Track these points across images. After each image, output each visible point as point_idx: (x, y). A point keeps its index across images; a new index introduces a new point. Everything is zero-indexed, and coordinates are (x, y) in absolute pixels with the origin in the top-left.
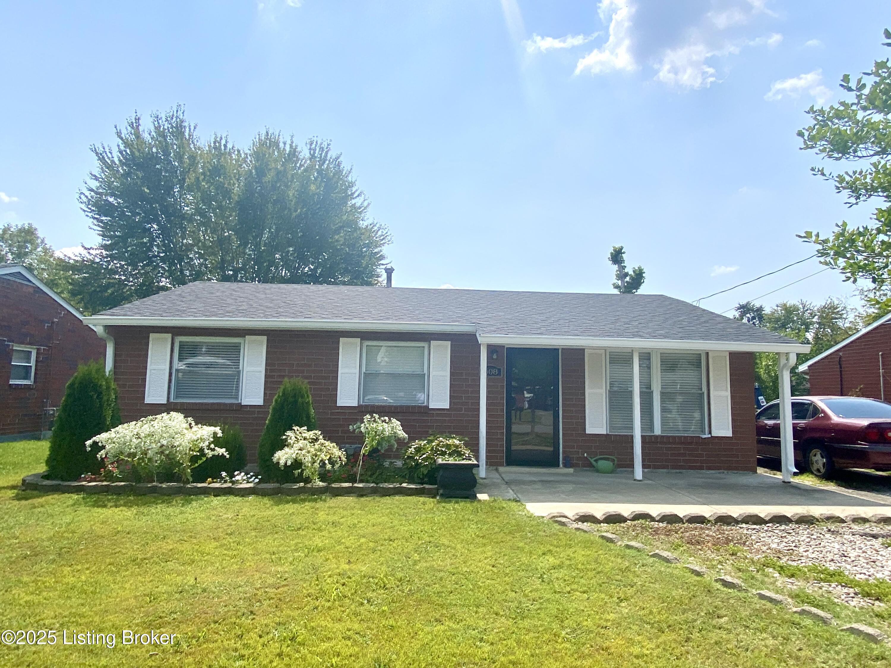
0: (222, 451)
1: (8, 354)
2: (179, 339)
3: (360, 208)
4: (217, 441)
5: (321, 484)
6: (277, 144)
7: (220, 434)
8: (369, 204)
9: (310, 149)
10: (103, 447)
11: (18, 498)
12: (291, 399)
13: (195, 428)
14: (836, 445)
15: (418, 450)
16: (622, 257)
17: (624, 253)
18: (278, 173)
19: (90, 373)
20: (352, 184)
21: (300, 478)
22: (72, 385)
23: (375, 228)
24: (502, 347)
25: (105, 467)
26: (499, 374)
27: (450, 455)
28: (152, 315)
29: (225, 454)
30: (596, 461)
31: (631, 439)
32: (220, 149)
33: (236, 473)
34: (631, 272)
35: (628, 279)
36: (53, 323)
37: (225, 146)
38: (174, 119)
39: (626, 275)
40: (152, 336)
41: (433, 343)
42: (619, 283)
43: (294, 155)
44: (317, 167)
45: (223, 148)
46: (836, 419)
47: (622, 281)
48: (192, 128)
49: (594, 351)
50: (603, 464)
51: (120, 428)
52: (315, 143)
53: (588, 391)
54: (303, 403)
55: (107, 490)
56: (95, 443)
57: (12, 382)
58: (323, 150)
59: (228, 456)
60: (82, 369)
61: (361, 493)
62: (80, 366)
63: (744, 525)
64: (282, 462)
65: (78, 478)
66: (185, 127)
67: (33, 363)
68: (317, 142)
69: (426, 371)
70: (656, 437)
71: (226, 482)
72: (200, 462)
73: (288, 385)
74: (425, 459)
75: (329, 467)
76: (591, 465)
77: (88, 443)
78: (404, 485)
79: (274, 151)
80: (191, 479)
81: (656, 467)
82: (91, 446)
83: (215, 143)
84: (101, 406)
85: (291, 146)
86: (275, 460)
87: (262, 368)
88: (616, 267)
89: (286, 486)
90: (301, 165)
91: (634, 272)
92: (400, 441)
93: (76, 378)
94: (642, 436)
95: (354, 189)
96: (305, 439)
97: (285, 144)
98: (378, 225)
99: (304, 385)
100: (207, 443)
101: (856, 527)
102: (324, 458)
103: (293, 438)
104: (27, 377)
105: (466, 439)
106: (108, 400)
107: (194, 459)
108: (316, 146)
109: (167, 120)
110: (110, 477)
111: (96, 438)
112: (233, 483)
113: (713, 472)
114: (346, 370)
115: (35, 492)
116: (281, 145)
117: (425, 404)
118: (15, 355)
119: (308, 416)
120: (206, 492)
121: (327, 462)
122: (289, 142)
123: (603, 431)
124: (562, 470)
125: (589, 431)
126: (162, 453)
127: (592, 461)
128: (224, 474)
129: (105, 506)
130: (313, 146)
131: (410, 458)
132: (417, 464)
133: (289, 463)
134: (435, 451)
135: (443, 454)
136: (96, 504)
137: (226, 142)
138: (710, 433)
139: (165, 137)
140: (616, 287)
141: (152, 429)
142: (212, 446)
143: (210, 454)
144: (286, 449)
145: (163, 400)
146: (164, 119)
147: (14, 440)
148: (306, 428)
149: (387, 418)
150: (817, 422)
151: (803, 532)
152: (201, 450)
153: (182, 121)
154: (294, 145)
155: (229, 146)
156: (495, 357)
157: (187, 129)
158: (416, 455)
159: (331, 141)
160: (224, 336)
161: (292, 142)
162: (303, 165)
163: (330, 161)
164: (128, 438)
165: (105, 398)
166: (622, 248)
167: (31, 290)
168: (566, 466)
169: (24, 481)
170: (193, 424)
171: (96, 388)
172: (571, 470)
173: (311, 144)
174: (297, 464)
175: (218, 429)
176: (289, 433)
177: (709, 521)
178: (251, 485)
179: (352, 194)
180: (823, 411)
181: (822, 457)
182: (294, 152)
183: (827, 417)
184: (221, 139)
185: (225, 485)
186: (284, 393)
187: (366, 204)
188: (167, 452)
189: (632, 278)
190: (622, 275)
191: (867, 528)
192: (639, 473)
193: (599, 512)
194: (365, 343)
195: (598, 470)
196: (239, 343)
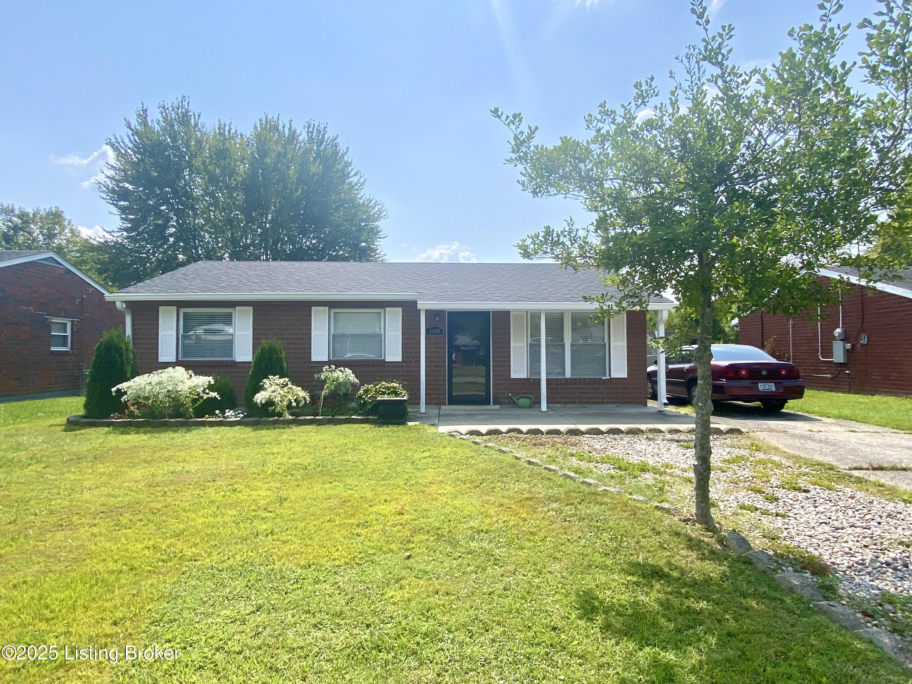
0: (214, 394)
1: (48, 326)
2: (183, 310)
3: (356, 184)
4: (211, 388)
5: (290, 417)
6: (276, 128)
7: (212, 382)
8: (365, 181)
9: (308, 132)
10: (125, 393)
11: (65, 431)
12: (267, 355)
13: (194, 377)
15: (366, 391)
18: (279, 154)
19: (113, 338)
21: (273, 414)
22: (99, 348)
23: (372, 204)
24: (443, 312)
25: (128, 408)
26: (442, 333)
27: (389, 394)
28: (160, 291)
29: (217, 396)
30: (518, 399)
32: (224, 134)
33: (227, 411)
36: (83, 298)
37: (229, 132)
38: (180, 110)
40: (161, 308)
41: (387, 309)
43: (293, 138)
44: (315, 148)
45: (227, 133)
48: (197, 117)
49: (518, 313)
50: (523, 401)
51: (137, 379)
52: (312, 126)
53: (512, 344)
54: (277, 359)
55: (130, 424)
56: (118, 391)
57: (53, 349)
58: (320, 133)
59: (219, 398)
60: (106, 336)
62: (104, 333)
63: (587, 435)
64: (259, 401)
65: (108, 416)
66: (190, 116)
67: (69, 333)
68: (314, 125)
69: (382, 332)
70: (566, 379)
71: (219, 417)
72: (199, 403)
73: (265, 345)
74: (370, 398)
75: (294, 404)
76: (515, 403)
77: (114, 389)
78: (353, 417)
79: (274, 134)
80: (193, 416)
81: (566, 403)
82: (115, 392)
83: (219, 129)
84: (122, 363)
85: (290, 129)
86: (255, 400)
87: (250, 333)
89: (263, 419)
90: (300, 148)
92: (353, 385)
93: (102, 343)
94: (547, 379)
95: (350, 168)
96: (277, 385)
97: (284, 127)
98: (374, 201)
99: (278, 344)
100: (202, 389)
101: (668, 436)
102: (291, 398)
103: (268, 384)
104: (65, 345)
105: (405, 383)
106: (127, 359)
107: (194, 401)
108: (313, 129)
109: (173, 110)
110: (132, 415)
111: (119, 386)
112: (225, 418)
113: (612, 405)
114: (317, 333)
115: (77, 427)
116: (280, 128)
117: (382, 358)
118: (53, 326)
119: (282, 368)
120: (204, 424)
121: (293, 401)
122: (287, 126)
123: (524, 376)
124: (492, 407)
125: (513, 376)
126: (169, 396)
127: (515, 399)
128: (217, 412)
129: (129, 434)
130: (311, 129)
131: (360, 397)
132: (365, 402)
133: (264, 402)
134: (378, 392)
135: (384, 393)
136: (122, 433)
137: (230, 129)
138: (610, 375)
139: (172, 126)
141: (160, 379)
142: (207, 391)
143: (205, 397)
144: (263, 392)
145: (173, 359)
146: (170, 109)
147: (59, 396)
148: (278, 376)
149: (342, 368)
151: (627, 438)
152: (198, 394)
153: (187, 111)
154: (293, 128)
155: (233, 131)
156: (437, 319)
157: (192, 117)
158: (364, 394)
159: (327, 124)
160: (221, 307)
161: (291, 127)
162: (302, 148)
163: (327, 142)
164: (143, 385)
165: (125, 357)
167: (62, 272)
168: (494, 404)
169: (68, 420)
170: (193, 375)
171: (118, 350)
172: (501, 407)
173: (308, 128)
174: (270, 403)
175: (211, 379)
176: (265, 380)
177: (562, 433)
178: (239, 419)
179: (349, 173)
182: (293, 136)
184: (225, 126)
185: (218, 420)
186: (262, 351)
187: (362, 180)
188: (173, 396)
191: (676, 436)
192: (544, 406)
193: (484, 428)
194: (333, 311)
195: (519, 407)
196: (232, 313)
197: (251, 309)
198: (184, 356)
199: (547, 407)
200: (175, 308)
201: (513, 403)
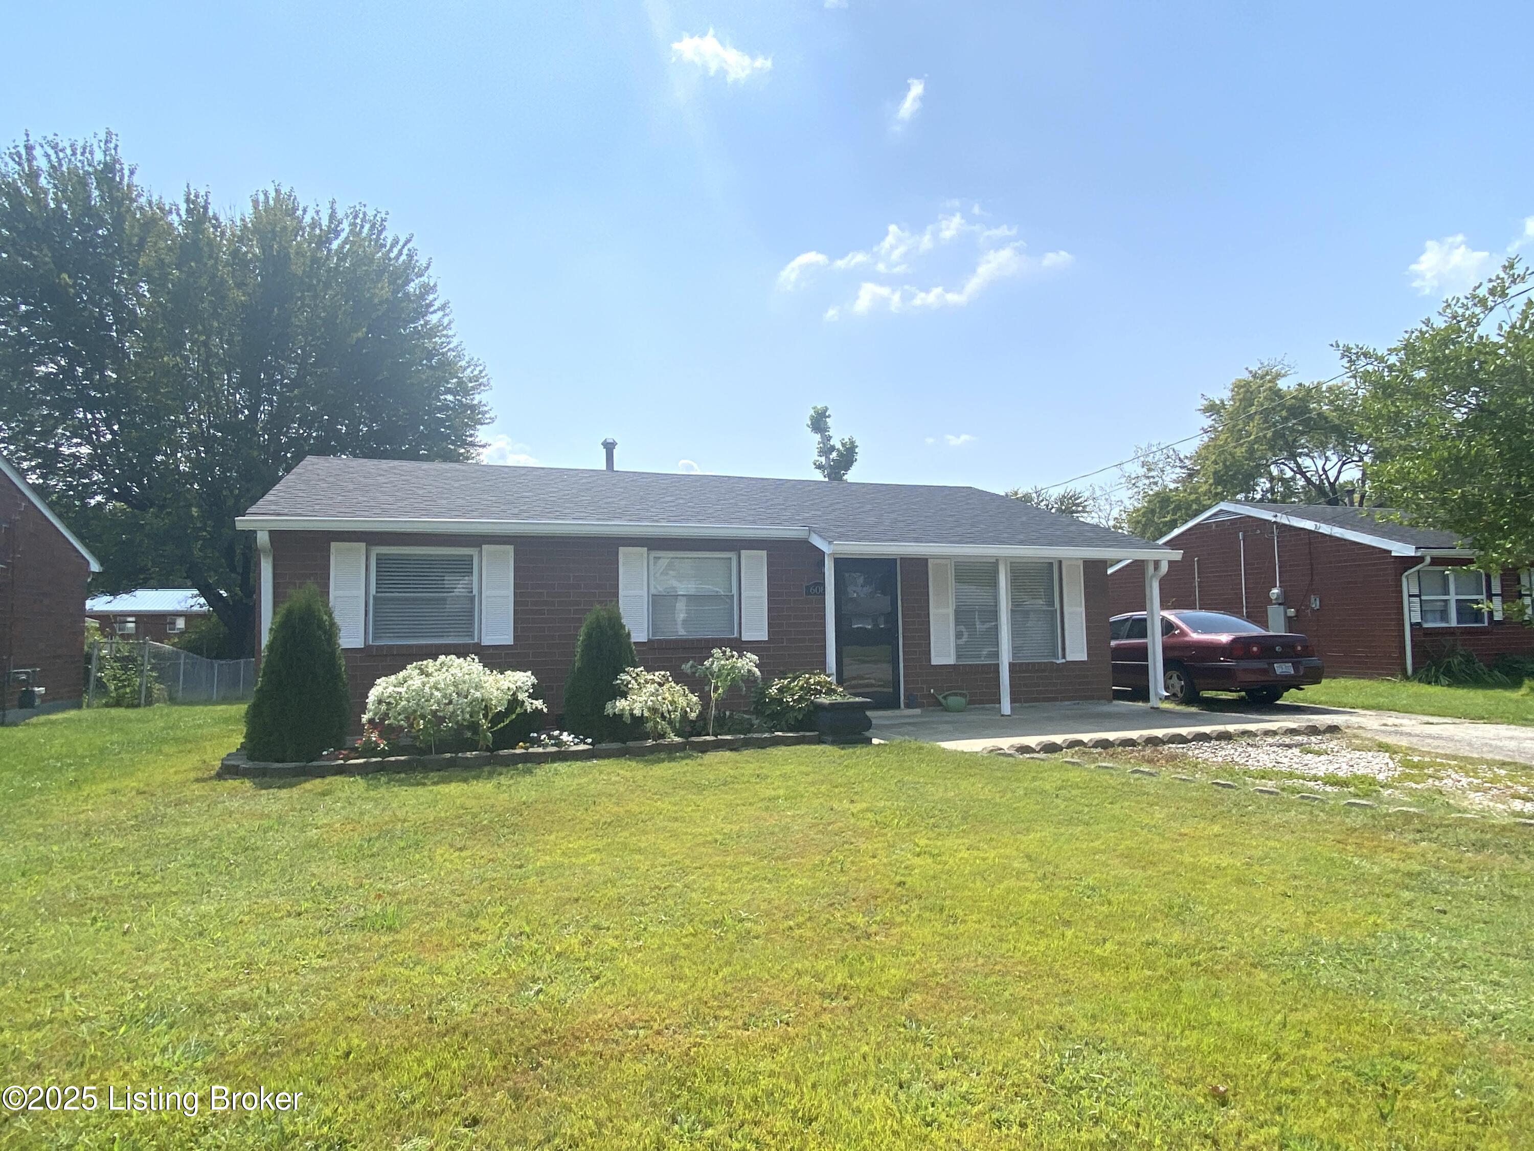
2: (376, 550)
3: (437, 329)
5: (677, 739)
7: (533, 682)
8: (451, 322)
14: (1198, 665)
15: (783, 690)
16: (826, 423)
17: (829, 416)
20: (428, 289)
21: (652, 735)
23: (463, 362)
27: (829, 693)
29: (542, 707)
30: (945, 698)
31: (996, 668)
33: (557, 733)
34: (839, 446)
35: (834, 455)
37: (207, 210)
39: (833, 448)
40: (334, 546)
41: (744, 553)
42: (823, 460)
46: (1195, 636)
47: (827, 458)
49: (938, 561)
50: (953, 701)
52: (361, 216)
53: (932, 611)
58: (374, 228)
59: (545, 710)
61: (732, 747)
64: (626, 714)
65: (322, 757)
68: (364, 214)
69: (735, 591)
71: (547, 745)
72: (506, 721)
74: (797, 701)
76: (940, 704)
78: (779, 734)
80: (496, 746)
83: (187, 201)
86: (612, 712)
88: (817, 437)
89: (630, 744)
91: (843, 445)
92: (755, 681)
95: (432, 296)
96: (648, 682)
98: (466, 359)
102: (683, 705)
103: (633, 682)
107: (498, 718)
108: (363, 220)
110: (372, 749)
112: (561, 746)
113: (1069, 702)
114: (630, 592)
117: (736, 635)
121: (687, 709)
123: (951, 660)
124: (906, 712)
125: (934, 662)
127: (940, 698)
128: (543, 735)
131: (777, 701)
132: (791, 707)
134: (807, 689)
135: (818, 693)
137: (208, 204)
138: (1064, 657)
140: (819, 467)
144: (630, 697)
145: (358, 643)
148: (640, 668)
150: (1175, 640)
156: (823, 569)
158: (783, 696)
159: (387, 214)
160: (454, 546)
166: (826, 409)
168: (908, 706)
172: (918, 711)
173: (356, 217)
175: (529, 675)
176: (622, 676)
178: (587, 747)
179: (430, 305)
180: (1178, 627)
181: (1179, 679)
183: (1183, 633)
185: (544, 750)
189: (840, 454)
190: (826, 450)
192: (1006, 707)
193: (1032, 741)
194: (654, 554)
195: (947, 709)
196: (472, 556)
197: (510, 549)
198: (374, 638)
199: (1012, 708)
200: (362, 546)
201: (937, 704)
